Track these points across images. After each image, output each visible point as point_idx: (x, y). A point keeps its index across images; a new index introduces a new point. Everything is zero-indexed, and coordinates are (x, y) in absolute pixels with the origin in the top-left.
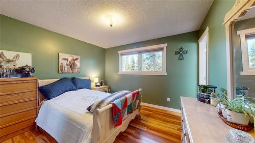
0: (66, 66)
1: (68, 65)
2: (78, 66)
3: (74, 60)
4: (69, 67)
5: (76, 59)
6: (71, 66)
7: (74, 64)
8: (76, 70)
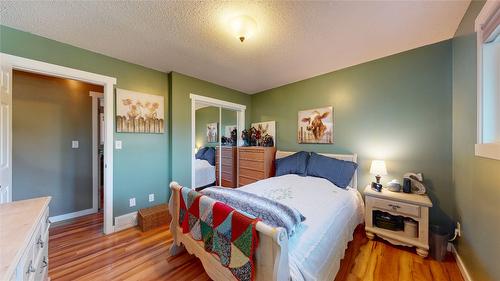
0: (307, 132)
1: (309, 129)
2: (328, 130)
3: (320, 118)
4: (311, 132)
5: (324, 116)
6: (314, 131)
7: (320, 125)
8: (325, 137)
